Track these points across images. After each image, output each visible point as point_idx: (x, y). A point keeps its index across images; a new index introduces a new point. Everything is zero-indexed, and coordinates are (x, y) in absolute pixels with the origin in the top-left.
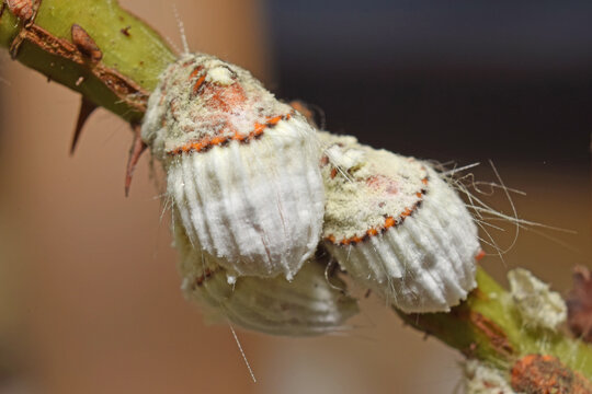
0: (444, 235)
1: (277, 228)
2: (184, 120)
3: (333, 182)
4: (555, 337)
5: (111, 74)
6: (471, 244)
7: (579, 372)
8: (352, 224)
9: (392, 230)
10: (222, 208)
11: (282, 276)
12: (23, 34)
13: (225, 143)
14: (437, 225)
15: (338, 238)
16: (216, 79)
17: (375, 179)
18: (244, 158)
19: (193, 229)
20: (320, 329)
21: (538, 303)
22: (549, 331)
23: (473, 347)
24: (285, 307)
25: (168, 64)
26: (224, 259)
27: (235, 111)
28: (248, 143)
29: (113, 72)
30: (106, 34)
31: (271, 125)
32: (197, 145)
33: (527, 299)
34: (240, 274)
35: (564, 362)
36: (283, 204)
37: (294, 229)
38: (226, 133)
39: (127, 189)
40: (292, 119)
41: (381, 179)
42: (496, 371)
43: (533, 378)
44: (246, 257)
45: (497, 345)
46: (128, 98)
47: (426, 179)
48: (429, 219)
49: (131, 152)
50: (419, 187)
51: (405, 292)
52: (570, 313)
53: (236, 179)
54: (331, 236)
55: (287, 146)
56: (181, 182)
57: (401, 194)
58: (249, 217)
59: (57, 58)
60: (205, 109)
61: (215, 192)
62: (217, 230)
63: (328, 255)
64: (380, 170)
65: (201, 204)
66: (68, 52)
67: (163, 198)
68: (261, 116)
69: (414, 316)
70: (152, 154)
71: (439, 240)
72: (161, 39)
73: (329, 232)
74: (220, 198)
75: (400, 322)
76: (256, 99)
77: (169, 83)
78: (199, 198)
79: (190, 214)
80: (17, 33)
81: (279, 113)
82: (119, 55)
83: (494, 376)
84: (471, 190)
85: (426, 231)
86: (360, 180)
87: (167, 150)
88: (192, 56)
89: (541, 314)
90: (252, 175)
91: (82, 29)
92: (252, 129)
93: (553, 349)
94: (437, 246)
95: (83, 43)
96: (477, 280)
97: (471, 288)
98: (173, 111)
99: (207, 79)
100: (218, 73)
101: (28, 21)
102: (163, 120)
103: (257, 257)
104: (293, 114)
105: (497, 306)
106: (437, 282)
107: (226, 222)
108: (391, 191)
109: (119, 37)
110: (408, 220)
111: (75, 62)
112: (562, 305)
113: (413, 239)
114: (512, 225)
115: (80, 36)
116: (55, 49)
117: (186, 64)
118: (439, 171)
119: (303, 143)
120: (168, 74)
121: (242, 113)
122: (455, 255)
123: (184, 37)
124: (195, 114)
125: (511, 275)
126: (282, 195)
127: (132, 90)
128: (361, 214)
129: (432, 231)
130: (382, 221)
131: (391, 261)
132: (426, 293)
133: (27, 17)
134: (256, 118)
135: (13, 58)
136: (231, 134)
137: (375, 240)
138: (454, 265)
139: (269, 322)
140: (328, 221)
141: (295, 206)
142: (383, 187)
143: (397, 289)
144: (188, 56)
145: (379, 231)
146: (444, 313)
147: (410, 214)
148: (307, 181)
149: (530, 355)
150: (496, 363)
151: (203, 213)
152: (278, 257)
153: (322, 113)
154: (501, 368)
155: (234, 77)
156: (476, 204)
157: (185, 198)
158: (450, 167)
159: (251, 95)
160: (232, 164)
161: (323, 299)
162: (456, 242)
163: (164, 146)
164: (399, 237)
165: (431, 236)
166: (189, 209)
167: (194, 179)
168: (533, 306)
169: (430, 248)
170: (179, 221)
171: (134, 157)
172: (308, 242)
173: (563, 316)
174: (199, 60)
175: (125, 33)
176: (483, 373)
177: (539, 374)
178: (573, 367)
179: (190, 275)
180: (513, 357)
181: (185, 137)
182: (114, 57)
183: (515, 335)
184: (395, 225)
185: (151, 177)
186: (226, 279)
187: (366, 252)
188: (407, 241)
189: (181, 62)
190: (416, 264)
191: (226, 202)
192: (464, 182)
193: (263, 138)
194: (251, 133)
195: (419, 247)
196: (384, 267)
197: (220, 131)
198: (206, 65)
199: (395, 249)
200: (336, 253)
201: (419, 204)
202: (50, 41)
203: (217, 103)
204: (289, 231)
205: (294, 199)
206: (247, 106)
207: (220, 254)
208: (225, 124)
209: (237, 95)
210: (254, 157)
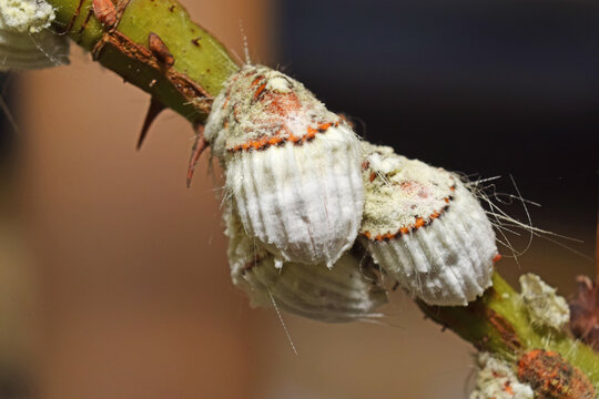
0: (468, 237)
1: (323, 220)
2: (245, 122)
3: (371, 185)
4: (559, 336)
5: (181, 78)
7: (578, 368)
8: (386, 223)
9: (421, 229)
10: (276, 200)
12: (106, 39)
13: (281, 143)
14: (461, 228)
15: (373, 234)
16: (275, 87)
17: (409, 184)
18: (297, 157)
19: (248, 217)
20: (353, 315)
21: (546, 303)
22: (553, 330)
23: (485, 339)
24: (323, 293)
25: (232, 73)
26: (274, 245)
27: (291, 115)
28: (301, 145)
29: (184, 76)
30: (178, 43)
31: (322, 131)
32: (255, 144)
33: (536, 299)
34: (287, 259)
35: (565, 358)
36: (329, 199)
37: (337, 222)
38: (283, 135)
39: (189, 182)
40: (340, 127)
41: (414, 184)
42: (505, 362)
43: (537, 370)
44: (293, 244)
45: (507, 339)
46: (194, 101)
47: (454, 187)
48: (454, 222)
49: (194, 148)
50: (448, 193)
51: (430, 285)
52: (573, 317)
54: (367, 232)
55: (335, 150)
56: (239, 175)
57: (430, 199)
58: (298, 209)
59: (135, 62)
60: (264, 113)
61: (270, 185)
62: (269, 220)
63: (363, 249)
64: (413, 176)
65: (257, 195)
66: (145, 57)
67: (222, 190)
68: (313, 121)
69: (435, 307)
71: (462, 241)
72: (226, 50)
73: (366, 228)
74: (274, 191)
75: (421, 315)
76: (309, 107)
77: (233, 90)
78: (255, 190)
79: (246, 204)
80: (100, 37)
81: (329, 121)
82: (189, 62)
83: (502, 367)
84: (492, 199)
85: (452, 233)
86: (395, 184)
87: (228, 147)
89: (547, 315)
90: (304, 173)
91: (158, 37)
92: (305, 132)
93: (556, 346)
94: (460, 246)
95: (159, 49)
97: (487, 287)
98: (235, 114)
99: (267, 87)
101: (112, 27)
102: (225, 121)
103: (304, 245)
104: (341, 123)
105: (509, 306)
106: (458, 279)
107: (278, 212)
108: (422, 195)
109: (190, 47)
110: (436, 221)
111: (151, 67)
112: (566, 308)
113: (440, 238)
114: (526, 232)
115: (156, 43)
116: (134, 53)
117: (248, 74)
118: (464, 182)
119: (349, 148)
120: (232, 82)
121: (297, 118)
122: (475, 256)
123: (246, 50)
124: (255, 118)
125: (522, 278)
126: (328, 191)
127: (199, 94)
128: (395, 214)
129: (456, 233)
130: (413, 220)
131: (419, 257)
133: (111, 23)
134: (309, 123)
135: (94, 59)
136: (287, 136)
137: (406, 238)
138: (474, 264)
139: (308, 306)
140: (366, 219)
141: (339, 202)
142: (416, 191)
143: (424, 282)
145: (410, 230)
147: (438, 217)
148: (350, 181)
149: (536, 349)
150: (505, 355)
151: (258, 203)
152: (321, 246)
153: (364, 125)
154: (509, 360)
155: (291, 86)
156: (496, 211)
157: (243, 190)
158: (473, 179)
159: (305, 104)
160: (287, 161)
162: (477, 243)
163: (225, 144)
164: (427, 236)
165: (455, 238)
166: (245, 199)
167: (252, 173)
168: (540, 307)
169: (454, 248)
170: (235, 212)
171: (196, 153)
172: (348, 235)
173: (566, 318)
174: (260, 71)
175: (195, 43)
176: (493, 364)
177: (543, 367)
178: (572, 364)
179: (241, 261)
180: (520, 351)
181: (245, 136)
182: (185, 64)
183: (523, 330)
184: (424, 225)
185: (209, 172)
186: (274, 264)
188: (434, 239)
189: (244, 73)
190: (441, 261)
191: (280, 195)
192: (488, 192)
193: (315, 141)
194: (304, 136)
195: (445, 246)
196: (413, 262)
197: (277, 133)
198: (267, 75)
199: (423, 246)
201: (446, 208)
202: (129, 46)
203: (275, 108)
204: (333, 223)
205: (339, 196)
206: (301, 113)
207: (270, 241)
208: (282, 127)
209: (293, 102)
210: (306, 157)
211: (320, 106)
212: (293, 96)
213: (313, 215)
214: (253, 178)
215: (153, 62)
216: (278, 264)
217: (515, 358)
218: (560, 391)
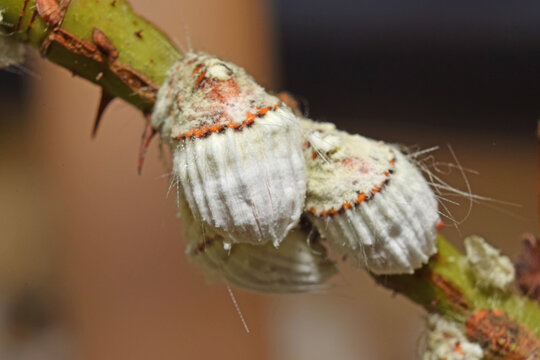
0: (409, 209)
1: (266, 202)
2: (188, 111)
3: (314, 163)
4: (504, 295)
5: (126, 71)
6: (432, 216)
7: (525, 325)
8: (330, 199)
9: (363, 204)
10: (219, 186)
11: (271, 242)
12: (52, 37)
13: (222, 130)
14: (402, 201)
15: (318, 211)
16: (214, 75)
17: (350, 160)
18: (238, 143)
19: (195, 202)
20: (303, 288)
21: (490, 265)
22: (499, 290)
23: (434, 303)
24: (274, 269)
25: (174, 62)
26: (221, 228)
27: (230, 102)
28: (241, 130)
29: (128, 69)
30: (121, 36)
31: (261, 115)
32: (197, 131)
33: (480, 263)
34: (235, 241)
35: (512, 316)
36: (271, 182)
37: (280, 203)
38: (223, 122)
39: (140, 169)
40: (279, 110)
41: (354, 161)
42: (454, 324)
43: (484, 330)
44: (240, 227)
45: (455, 302)
46: (141, 91)
47: (394, 161)
48: (395, 195)
49: (144, 136)
50: (387, 167)
51: (375, 256)
52: (518, 274)
53: (231, 162)
54: (312, 209)
55: (274, 133)
56: (185, 163)
57: (371, 174)
58: (241, 193)
59: (81, 57)
60: (205, 101)
61: (213, 171)
62: (215, 204)
63: (310, 225)
64: (353, 152)
65: (201, 182)
66: (90, 52)
67: (170, 176)
68: (252, 107)
69: (383, 277)
70: (161, 138)
71: (404, 213)
72: (169, 39)
73: (310, 205)
74: (217, 177)
75: (371, 281)
76: (249, 92)
77: (176, 78)
78: (200, 177)
79: (192, 190)
80: (46, 35)
81: (268, 105)
82: (133, 54)
83: (453, 328)
84: (432, 170)
85: (393, 205)
86: (337, 161)
87: (173, 136)
88: (195, 56)
89: (492, 276)
90: (244, 158)
91: (101, 32)
92: (244, 118)
93: (502, 305)
94: (402, 217)
95: (103, 44)
96: (437, 246)
97: (431, 254)
98: (178, 102)
99: (207, 75)
100: (217, 70)
101: (56, 25)
102: (170, 110)
103: (249, 227)
104: (280, 105)
105: (455, 269)
106: (402, 248)
107: (222, 197)
108: (363, 170)
109: (133, 39)
110: (378, 195)
111: (95, 61)
112: (511, 268)
113: (382, 212)
114: (466, 200)
115: (99, 38)
116: (79, 49)
117: (190, 63)
118: (405, 153)
119: (288, 130)
120: (175, 71)
121: (237, 104)
122: (417, 225)
124: (196, 106)
125: (467, 242)
126: (270, 174)
127: (144, 84)
128: (337, 190)
129: (398, 205)
130: (355, 196)
131: (363, 230)
132: (393, 258)
133: (55, 22)
134: (248, 109)
135: (43, 56)
136: (227, 123)
137: (349, 213)
138: (416, 233)
140: (310, 196)
141: (281, 184)
142: (357, 167)
143: (368, 254)
144: (191, 56)
145: (353, 205)
146: (409, 275)
147: (379, 190)
148: (291, 163)
149: (483, 310)
150: (453, 317)
151: (203, 189)
152: (267, 227)
154: (457, 321)
155: (230, 73)
156: (436, 181)
157: (188, 177)
158: (415, 150)
159: (244, 89)
160: (227, 148)
161: (306, 262)
162: (419, 214)
163: (171, 132)
164: (370, 210)
165: (397, 210)
166: (191, 186)
167: (196, 161)
168: (485, 269)
169: (396, 219)
170: (183, 196)
171: (145, 141)
172: (292, 214)
173: (511, 277)
174: (201, 59)
175: (138, 35)
176: (443, 325)
177: (490, 327)
178: (519, 321)
179: (193, 241)
180: (467, 312)
181: (188, 125)
182: (129, 56)
183: (470, 293)
184: (366, 200)
186: (223, 246)
187: (341, 223)
188: (376, 213)
189: (186, 61)
190: (384, 233)
191: (223, 181)
192: (426, 163)
193: (254, 126)
194: (244, 122)
195: (387, 218)
196: (357, 236)
197: (218, 120)
198: (207, 63)
199: (366, 221)
200: (316, 223)
201: (387, 182)
202: (75, 42)
203: (215, 95)
204: (276, 205)
205: (280, 178)
206: (241, 99)
207: (218, 224)
208: (222, 114)
209: (232, 89)
210: (246, 142)
211: (259, 90)
212: (233, 83)
213: (256, 198)
214: (197, 165)
215: (97, 57)
216: (227, 246)
217: (463, 319)
218: (507, 349)
